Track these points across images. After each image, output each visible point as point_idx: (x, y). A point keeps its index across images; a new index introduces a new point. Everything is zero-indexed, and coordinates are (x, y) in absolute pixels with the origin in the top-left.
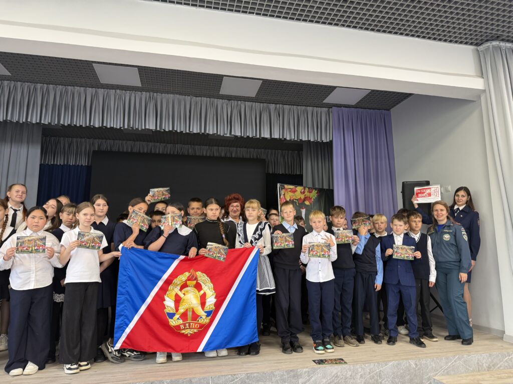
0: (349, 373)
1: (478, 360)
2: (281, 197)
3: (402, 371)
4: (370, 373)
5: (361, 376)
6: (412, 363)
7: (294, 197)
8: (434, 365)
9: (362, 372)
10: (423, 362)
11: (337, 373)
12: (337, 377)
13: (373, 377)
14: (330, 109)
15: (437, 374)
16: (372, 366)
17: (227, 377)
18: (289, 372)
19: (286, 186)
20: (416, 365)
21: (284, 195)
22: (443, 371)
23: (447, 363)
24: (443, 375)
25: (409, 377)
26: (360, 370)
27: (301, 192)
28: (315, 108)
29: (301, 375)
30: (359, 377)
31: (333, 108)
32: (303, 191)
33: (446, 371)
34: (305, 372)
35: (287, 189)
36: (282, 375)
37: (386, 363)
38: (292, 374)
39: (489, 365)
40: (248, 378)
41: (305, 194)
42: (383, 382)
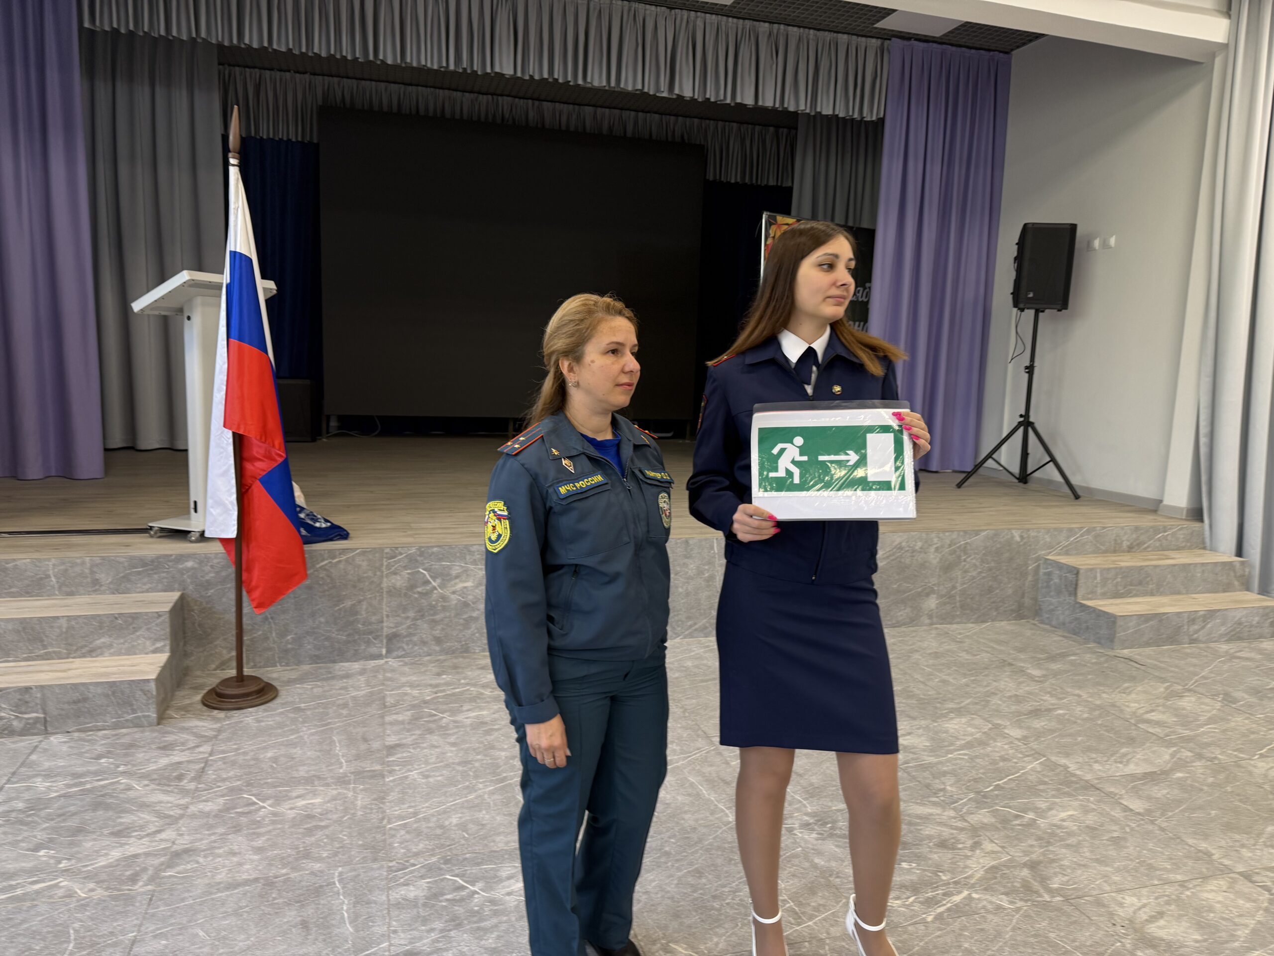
0: (919, 544)
3: (998, 546)
4: (950, 546)
5: (937, 549)
6: (1017, 536)
8: (1048, 540)
9: (939, 544)
10: (1033, 533)
11: (900, 543)
12: (901, 548)
13: (954, 551)
14: (887, 43)
15: (1050, 553)
16: (955, 536)
19: (779, 218)
20: (1022, 537)
22: (1061, 549)
23: (1068, 537)
24: (1059, 554)
25: (1008, 554)
26: (935, 540)
28: (854, 37)
30: (933, 550)
31: (893, 39)
33: (1065, 549)
35: (780, 225)
37: (977, 533)
39: (1132, 544)
42: (968, 560)
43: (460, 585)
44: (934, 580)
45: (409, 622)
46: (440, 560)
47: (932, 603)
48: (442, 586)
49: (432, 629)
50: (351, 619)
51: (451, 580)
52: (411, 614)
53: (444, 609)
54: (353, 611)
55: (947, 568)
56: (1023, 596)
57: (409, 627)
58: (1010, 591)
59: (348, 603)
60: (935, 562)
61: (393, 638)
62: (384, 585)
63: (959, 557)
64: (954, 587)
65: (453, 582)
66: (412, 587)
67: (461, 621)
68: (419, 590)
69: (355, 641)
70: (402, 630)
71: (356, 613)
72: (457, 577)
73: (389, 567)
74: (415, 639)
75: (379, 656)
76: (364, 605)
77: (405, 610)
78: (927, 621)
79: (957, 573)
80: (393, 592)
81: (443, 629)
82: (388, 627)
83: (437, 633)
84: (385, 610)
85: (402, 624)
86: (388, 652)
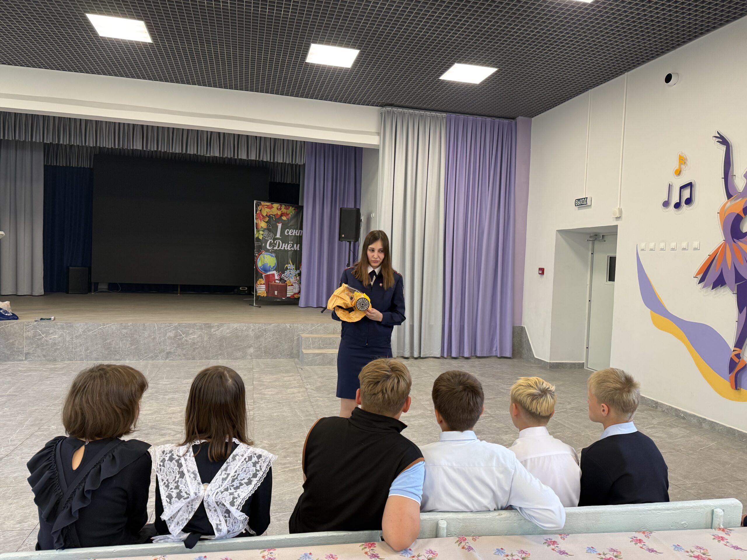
0: (245, 328)
1: (334, 327)
2: (257, 212)
3: (280, 329)
4: (258, 329)
5: (253, 330)
6: (288, 326)
7: (271, 213)
8: (303, 328)
9: (254, 328)
10: (295, 325)
12: (237, 329)
13: (261, 331)
15: (304, 333)
16: (260, 325)
17: (166, 324)
18: (205, 324)
19: (262, 203)
20: (290, 327)
21: (261, 210)
23: (311, 327)
24: (308, 334)
25: (285, 333)
26: (252, 327)
27: (277, 209)
29: (213, 327)
30: (251, 330)
32: (279, 207)
33: (310, 332)
34: (216, 325)
35: (263, 206)
36: (201, 326)
37: (270, 324)
38: (207, 325)
40: (179, 326)
41: (282, 210)
42: (267, 334)
43: (53, 337)
44: (252, 342)
45: (33, 349)
46: (45, 327)
47: (252, 350)
48: (46, 336)
49: (42, 352)
50: (12, 346)
51: (49, 334)
52: (34, 346)
53: (47, 345)
54: (13, 344)
55: (257, 337)
56: (292, 349)
57: (33, 351)
58: (286, 347)
59: (11, 341)
60: (252, 335)
61: (27, 354)
62: (24, 335)
63: (263, 333)
64: (261, 345)
65: (50, 335)
66: (35, 336)
67: (53, 350)
68: (37, 337)
69: (13, 354)
70: (31, 351)
71: (14, 345)
72: (52, 334)
73: (26, 329)
74: (36, 355)
75: (22, 360)
76: (17, 342)
77: (32, 344)
78: (249, 357)
79: (262, 339)
80: (28, 338)
81: (46, 352)
82: (26, 350)
83: (44, 353)
84: (25, 344)
85: (31, 349)
86: (25, 359)
